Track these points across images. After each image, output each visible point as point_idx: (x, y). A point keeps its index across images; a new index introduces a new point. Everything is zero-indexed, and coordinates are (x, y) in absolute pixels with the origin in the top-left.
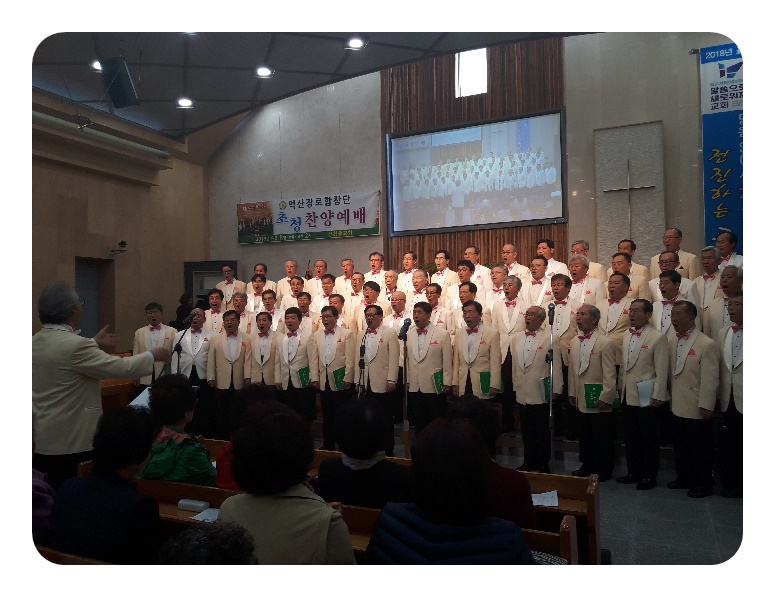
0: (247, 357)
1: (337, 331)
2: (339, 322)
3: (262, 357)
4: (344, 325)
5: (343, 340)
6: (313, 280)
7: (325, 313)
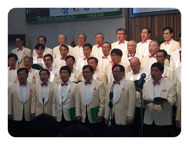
0: (33, 99)
1: (93, 82)
2: (95, 77)
3: (43, 99)
4: (98, 78)
5: (97, 88)
6: (77, 47)
7: (85, 70)
